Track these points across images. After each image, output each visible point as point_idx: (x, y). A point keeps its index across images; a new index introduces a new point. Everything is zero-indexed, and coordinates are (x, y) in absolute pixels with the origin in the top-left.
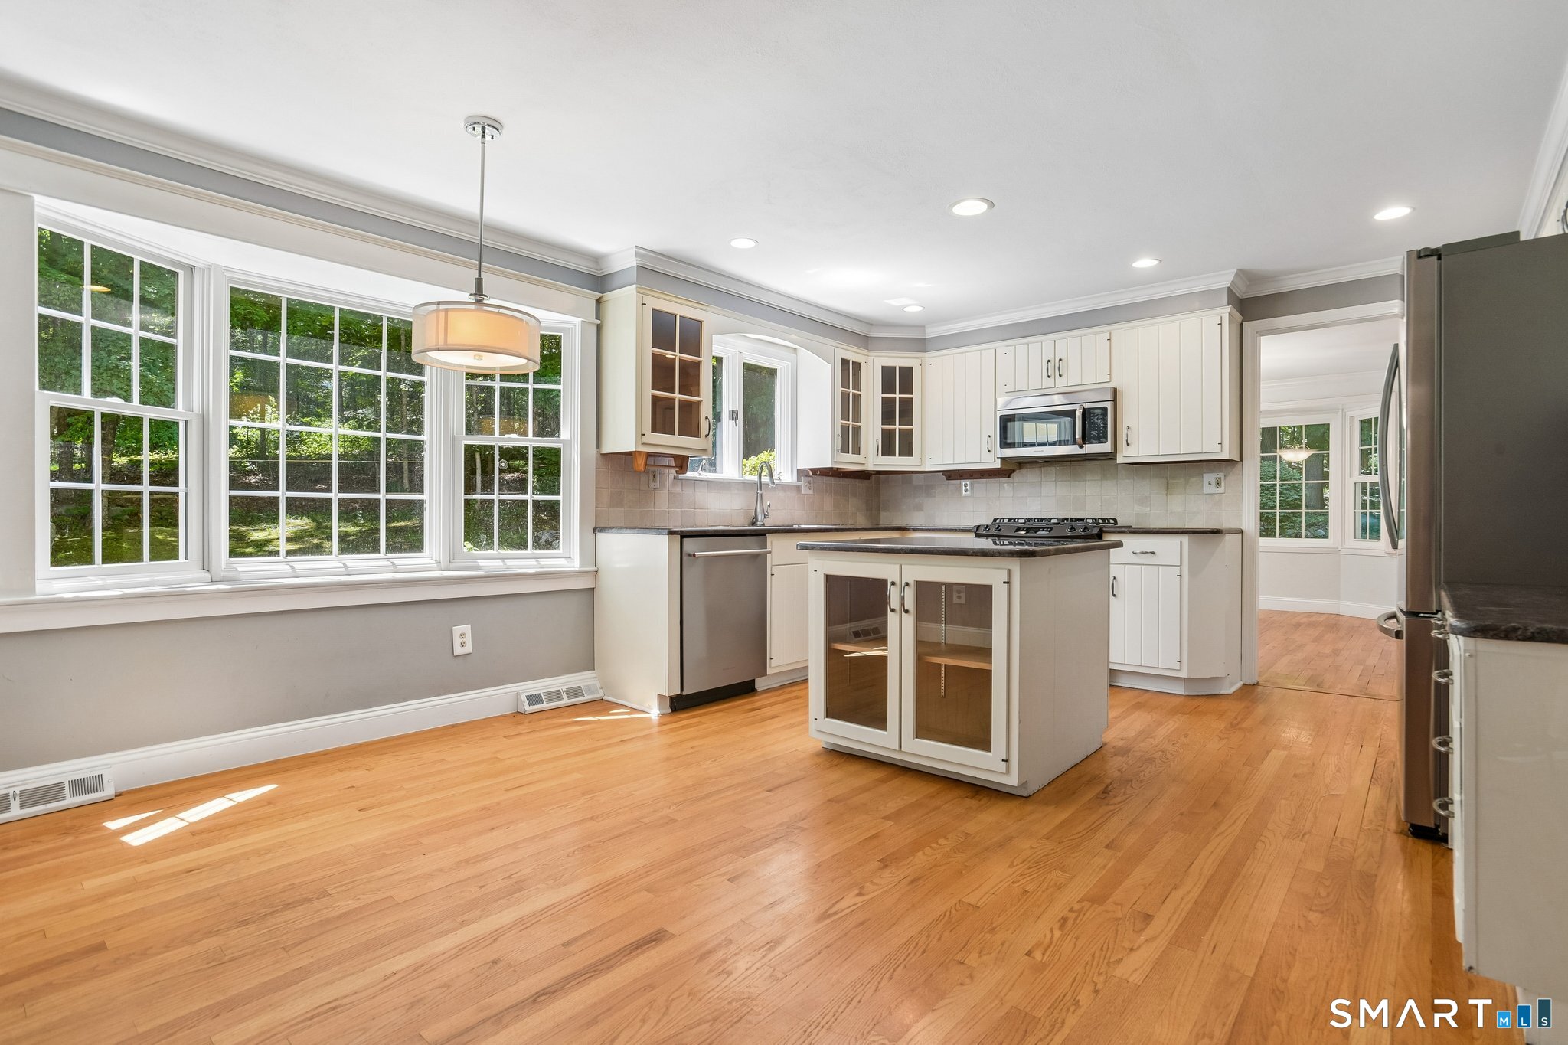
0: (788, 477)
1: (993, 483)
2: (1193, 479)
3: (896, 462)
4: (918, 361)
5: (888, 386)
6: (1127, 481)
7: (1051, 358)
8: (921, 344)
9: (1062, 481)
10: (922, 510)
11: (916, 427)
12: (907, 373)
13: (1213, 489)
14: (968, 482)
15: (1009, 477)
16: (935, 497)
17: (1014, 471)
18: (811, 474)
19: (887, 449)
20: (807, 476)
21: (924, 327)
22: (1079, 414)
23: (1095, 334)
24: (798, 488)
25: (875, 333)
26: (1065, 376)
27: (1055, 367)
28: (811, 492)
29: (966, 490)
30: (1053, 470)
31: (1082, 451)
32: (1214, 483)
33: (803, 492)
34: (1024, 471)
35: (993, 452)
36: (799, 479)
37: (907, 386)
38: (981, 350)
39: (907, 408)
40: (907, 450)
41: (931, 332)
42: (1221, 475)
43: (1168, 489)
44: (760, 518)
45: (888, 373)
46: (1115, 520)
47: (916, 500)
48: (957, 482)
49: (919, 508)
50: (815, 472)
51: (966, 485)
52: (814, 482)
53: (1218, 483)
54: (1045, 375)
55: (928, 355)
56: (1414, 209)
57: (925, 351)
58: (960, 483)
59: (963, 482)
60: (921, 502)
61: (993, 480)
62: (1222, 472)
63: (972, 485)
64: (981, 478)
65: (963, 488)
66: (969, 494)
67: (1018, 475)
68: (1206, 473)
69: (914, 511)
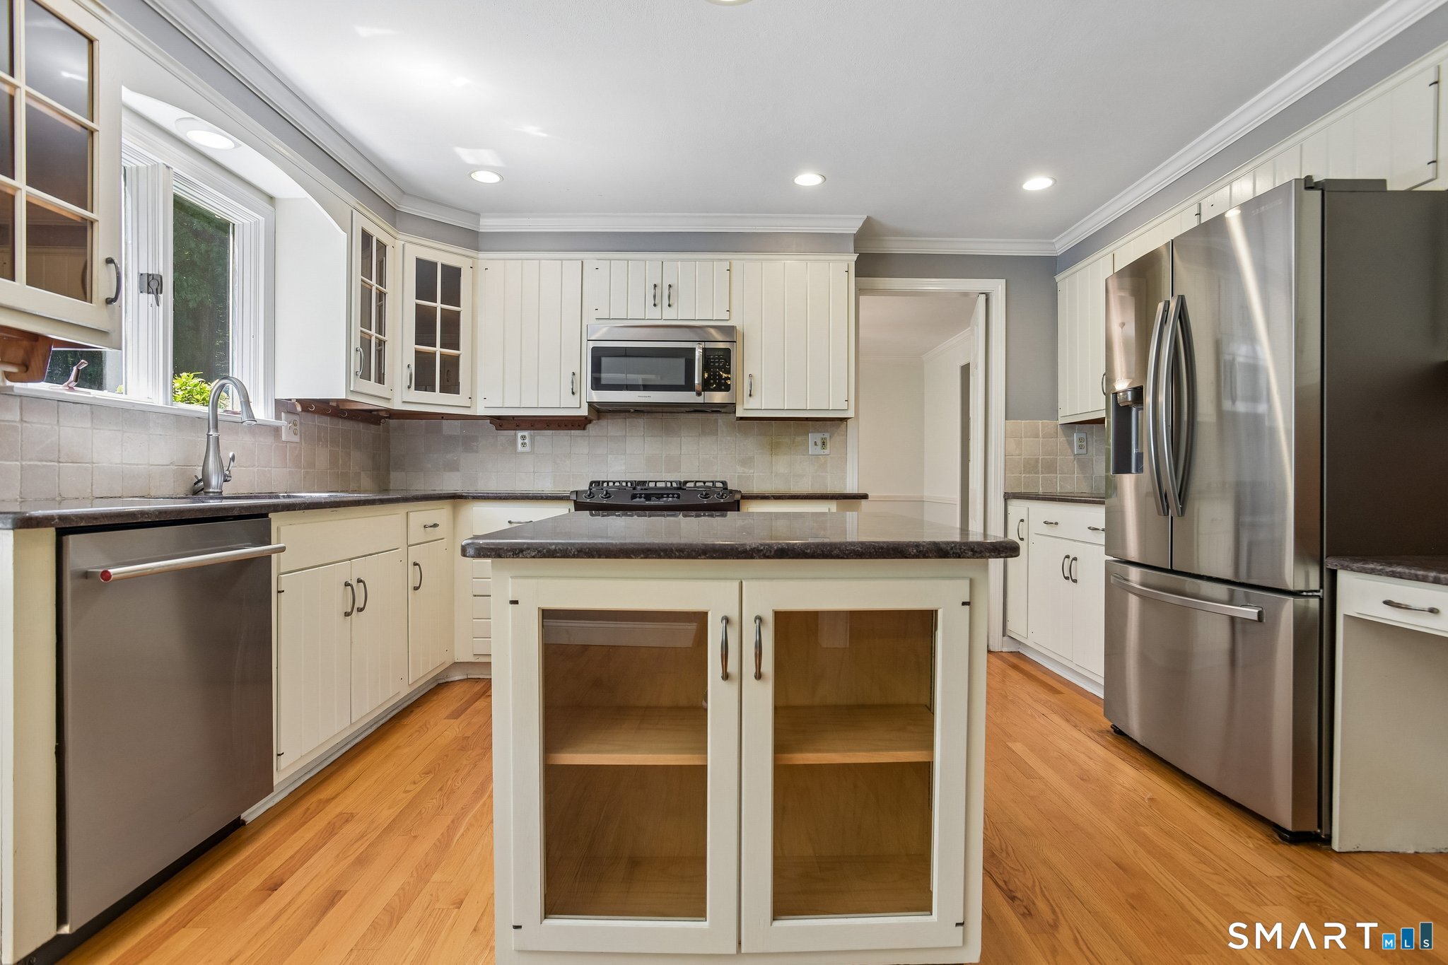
0: (263, 412)
1: (563, 436)
2: (798, 439)
3: (434, 401)
4: (469, 262)
5: (424, 288)
6: (729, 438)
7: (658, 282)
8: (473, 239)
9: (652, 436)
10: (458, 470)
11: (464, 352)
12: (453, 275)
13: (818, 450)
14: (526, 433)
15: (584, 429)
16: (477, 452)
17: (590, 422)
18: (299, 408)
19: (423, 381)
20: (291, 412)
21: (478, 215)
22: (698, 353)
23: (713, 260)
24: (276, 430)
25: (406, 207)
26: (675, 306)
27: (662, 294)
28: (297, 439)
29: (524, 445)
30: (641, 422)
31: (700, 400)
32: (819, 443)
33: (284, 438)
34: (604, 422)
35: (577, 395)
36: (278, 417)
37: (452, 295)
38: (562, 260)
39: (452, 324)
40: (451, 385)
41: (488, 224)
42: (827, 435)
43: (774, 447)
44: (214, 481)
45: (425, 270)
46: (724, 483)
47: (449, 456)
48: (512, 432)
49: (453, 467)
50: (307, 405)
51: (523, 437)
52: (301, 423)
53: (824, 443)
54: (650, 301)
55: (482, 255)
56: (1055, 181)
57: (477, 249)
58: (516, 435)
59: (520, 434)
60: (455, 459)
61: (562, 432)
62: (828, 432)
63: (532, 438)
64: (545, 429)
65: (520, 441)
66: (527, 449)
67: (596, 426)
68: (811, 432)
69: (444, 471)
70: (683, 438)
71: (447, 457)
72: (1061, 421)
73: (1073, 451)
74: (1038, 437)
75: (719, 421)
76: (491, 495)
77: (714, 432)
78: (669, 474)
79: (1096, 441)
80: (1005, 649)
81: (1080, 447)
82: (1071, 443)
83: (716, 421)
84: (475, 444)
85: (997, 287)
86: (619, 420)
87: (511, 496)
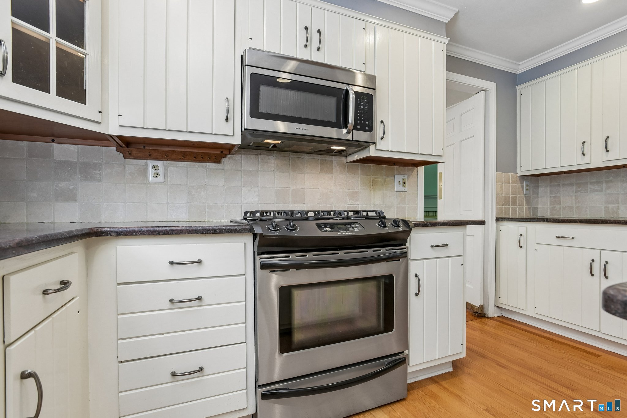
2: (388, 179)
7: (308, 25)
10: (75, 200)
13: (401, 188)
14: (159, 163)
15: (219, 162)
16: (100, 181)
17: (226, 155)
22: (352, 95)
29: (156, 175)
32: (401, 182)
40: (72, 89)
42: (406, 177)
43: (373, 185)
47: (62, 185)
48: (143, 162)
51: (156, 168)
53: (404, 184)
58: (146, 164)
59: (151, 163)
60: (71, 187)
61: (197, 164)
62: (406, 175)
63: (166, 169)
64: (180, 160)
65: (151, 171)
66: (161, 179)
67: (231, 160)
68: (397, 174)
69: (57, 201)
70: (306, 174)
71: (60, 185)
72: (520, 174)
73: (524, 192)
74: (510, 183)
75: (334, 162)
76: (145, 229)
77: (331, 171)
78: (295, 205)
79: (533, 186)
80: (496, 315)
81: (527, 190)
82: (523, 187)
83: (332, 161)
84: (98, 172)
85: (492, 86)
86: (253, 156)
87: (174, 231)
